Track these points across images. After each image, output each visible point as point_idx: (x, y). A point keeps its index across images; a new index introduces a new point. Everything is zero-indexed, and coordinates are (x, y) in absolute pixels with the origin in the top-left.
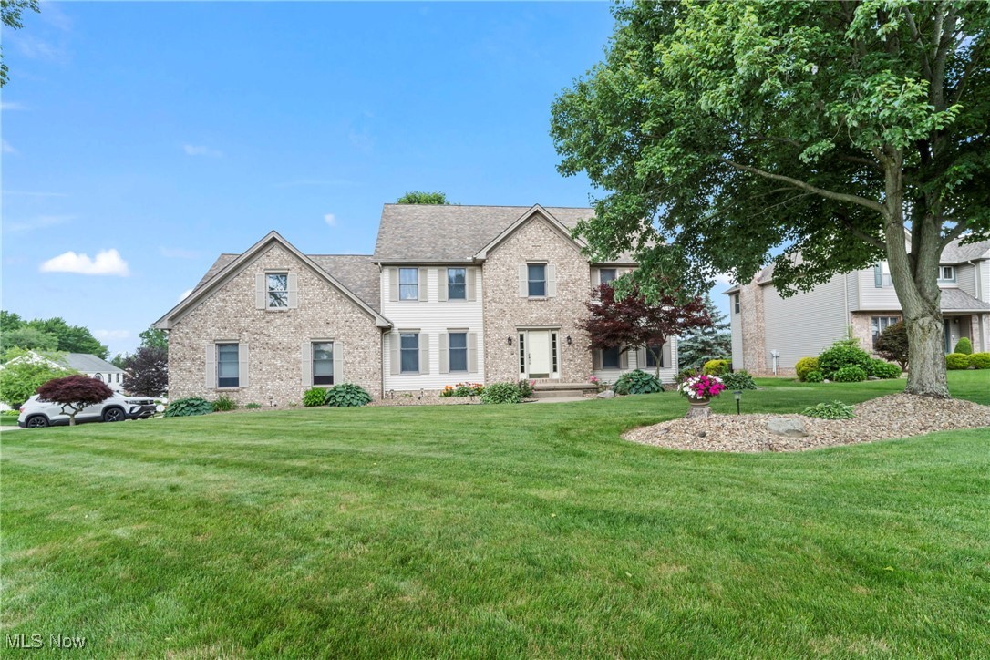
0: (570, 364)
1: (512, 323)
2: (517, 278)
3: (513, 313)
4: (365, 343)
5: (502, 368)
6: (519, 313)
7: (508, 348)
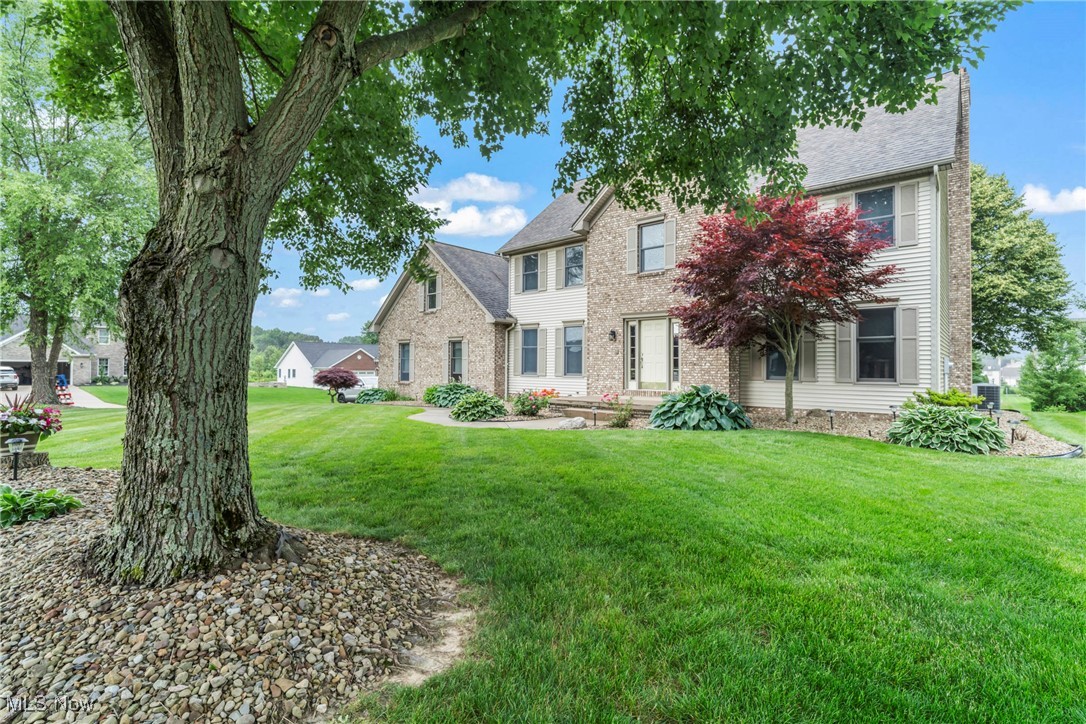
0: (694, 370)
1: (618, 311)
2: (625, 247)
3: (619, 297)
4: (483, 342)
5: (604, 373)
6: (626, 297)
7: (612, 346)
